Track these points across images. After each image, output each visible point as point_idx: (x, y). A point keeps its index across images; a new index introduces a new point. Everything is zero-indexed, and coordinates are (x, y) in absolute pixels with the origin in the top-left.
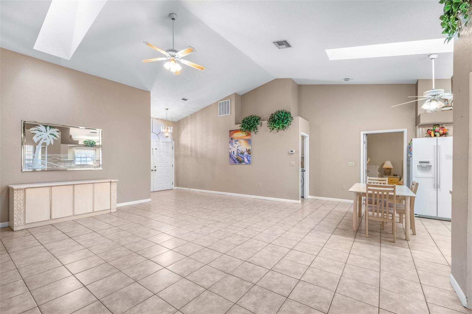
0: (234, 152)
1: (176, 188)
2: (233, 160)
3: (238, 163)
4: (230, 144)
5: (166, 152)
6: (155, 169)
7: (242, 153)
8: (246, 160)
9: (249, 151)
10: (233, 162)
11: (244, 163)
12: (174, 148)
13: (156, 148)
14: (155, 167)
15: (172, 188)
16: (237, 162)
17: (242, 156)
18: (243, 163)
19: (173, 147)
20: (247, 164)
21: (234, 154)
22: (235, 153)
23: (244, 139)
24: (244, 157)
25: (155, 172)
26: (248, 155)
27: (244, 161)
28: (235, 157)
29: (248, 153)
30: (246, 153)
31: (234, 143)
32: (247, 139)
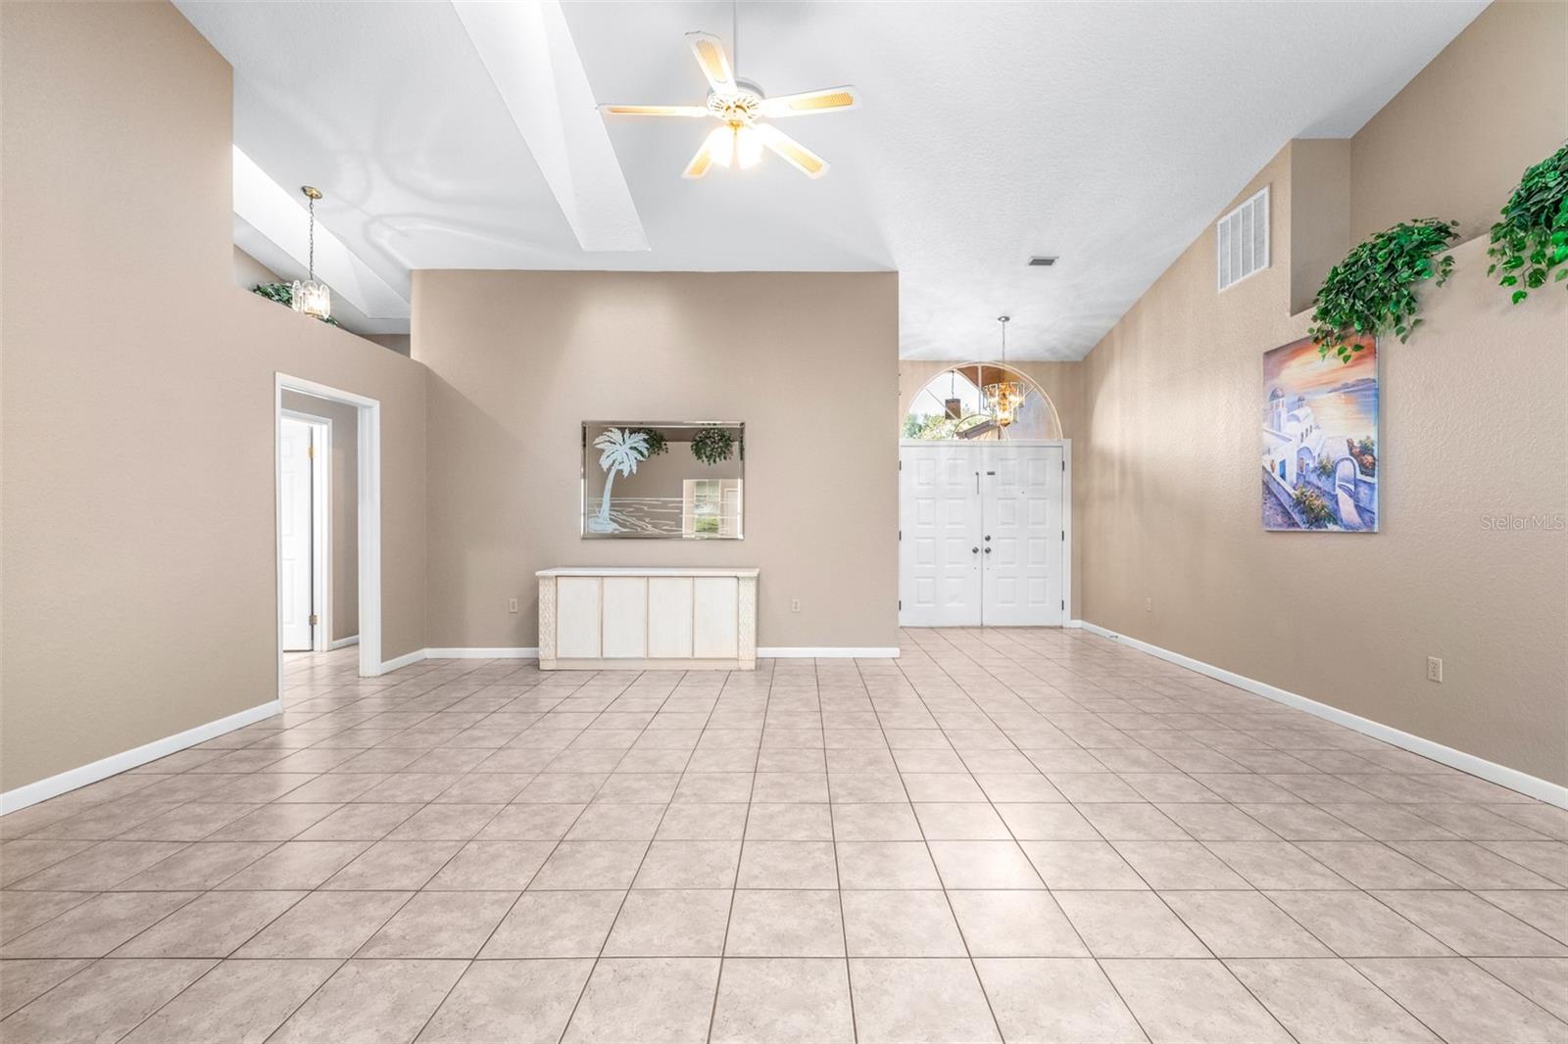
0: (1283, 464)
1: (1078, 623)
2: (1279, 509)
3: (1304, 527)
4: (1265, 425)
5: (1034, 484)
6: (987, 544)
7: (1327, 471)
8: (1347, 508)
9: (1365, 457)
10: (1279, 519)
11: (1336, 528)
12: (1068, 466)
13: (991, 471)
14: (988, 539)
15: (1058, 624)
16: (1297, 517)
17: (1323, 483)
18: (1331, 527)
19: (1063, 463)
20: (1351, 530)
21: (1283, 476)
22: (1292, 471)
23: (1338, 385)
24: (1339, 492)
25: (988, 558)
26: (1360, 476)
27: (1333, 517)
28: (1291, 491)
29: (1362, 465)
30: (1347, 469)
31: (1284, 416)
32: (1351, 381)
